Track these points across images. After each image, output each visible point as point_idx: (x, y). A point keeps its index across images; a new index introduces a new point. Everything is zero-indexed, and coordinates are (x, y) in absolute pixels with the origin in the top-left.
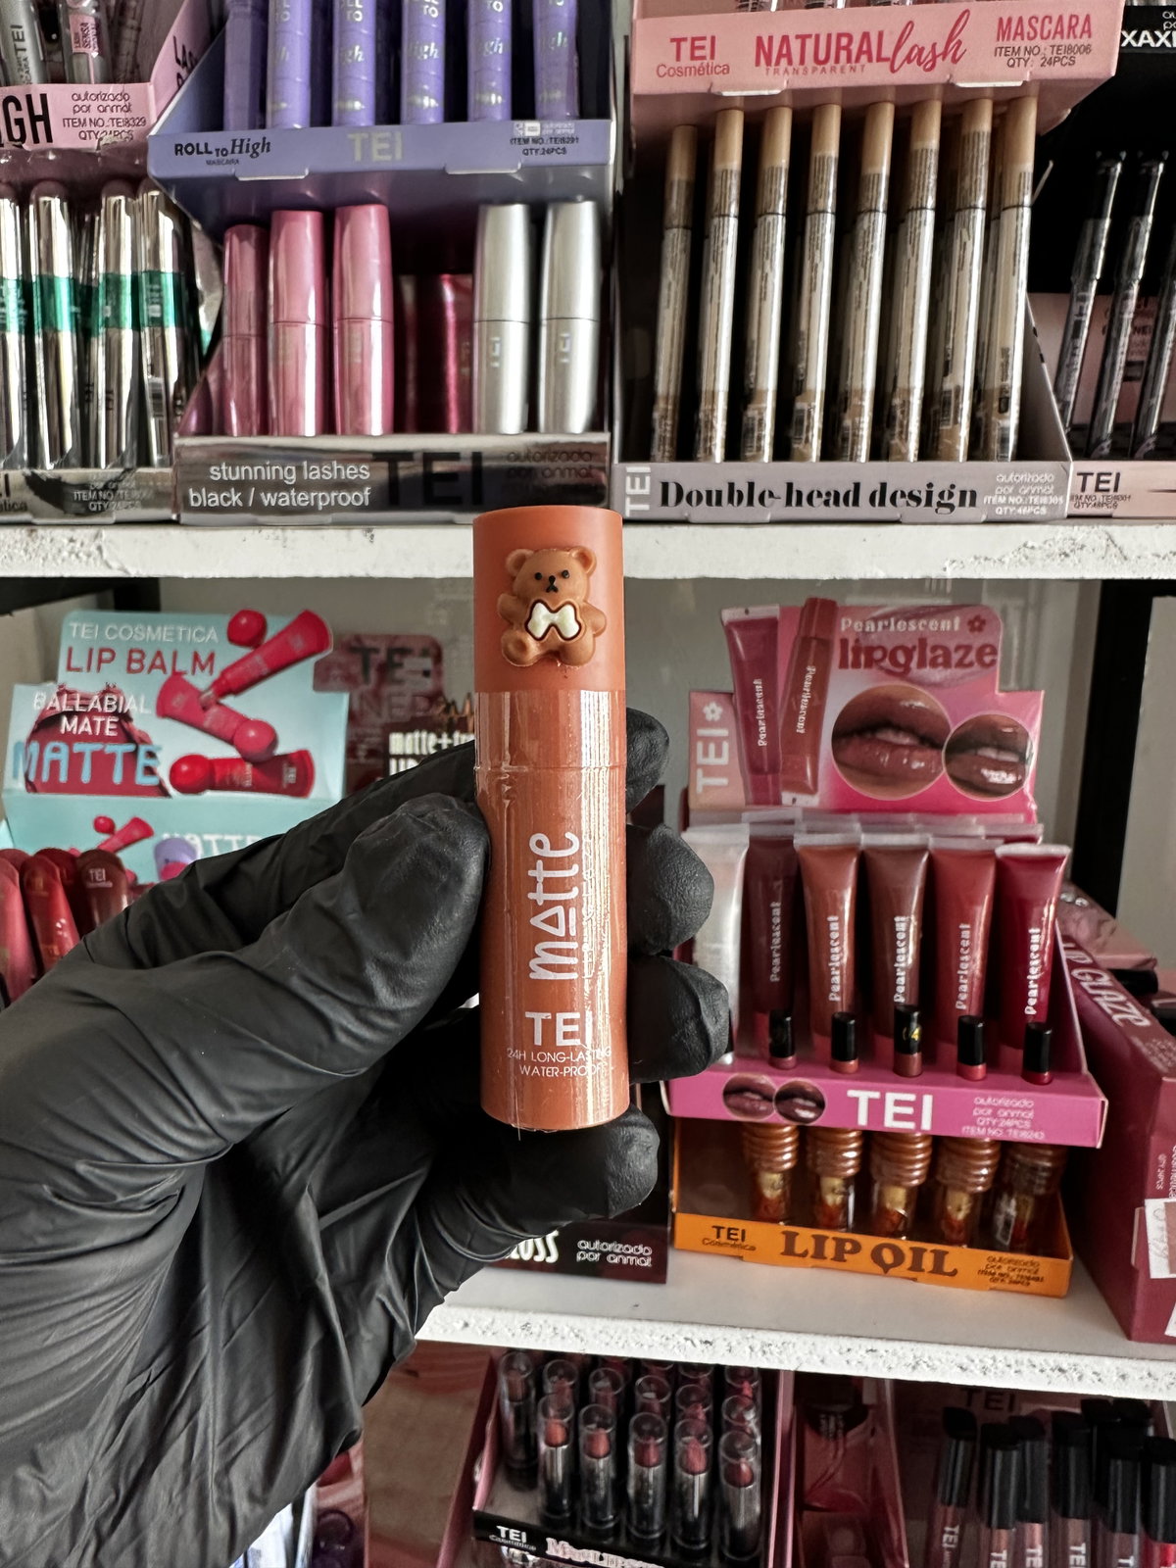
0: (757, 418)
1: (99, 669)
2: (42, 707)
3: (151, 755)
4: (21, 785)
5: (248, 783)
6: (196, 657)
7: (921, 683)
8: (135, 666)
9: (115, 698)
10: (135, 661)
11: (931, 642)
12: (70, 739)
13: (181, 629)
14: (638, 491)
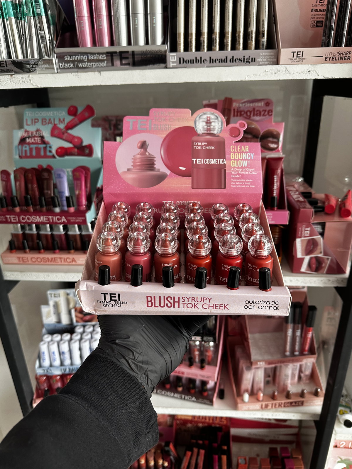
0: (203, 40)
1: (35, 124)
2: (21, 136)
3: (50, 147)
4: (17, 157)
5: (76, 153)
6: (60, 120)
7: (253, 120)
8: (44, 123)
9: (40, 132)
10: (44, 122)
11: (256, 109)
12: (29, 144)
13: (55, 112)
14: (173, 60)
